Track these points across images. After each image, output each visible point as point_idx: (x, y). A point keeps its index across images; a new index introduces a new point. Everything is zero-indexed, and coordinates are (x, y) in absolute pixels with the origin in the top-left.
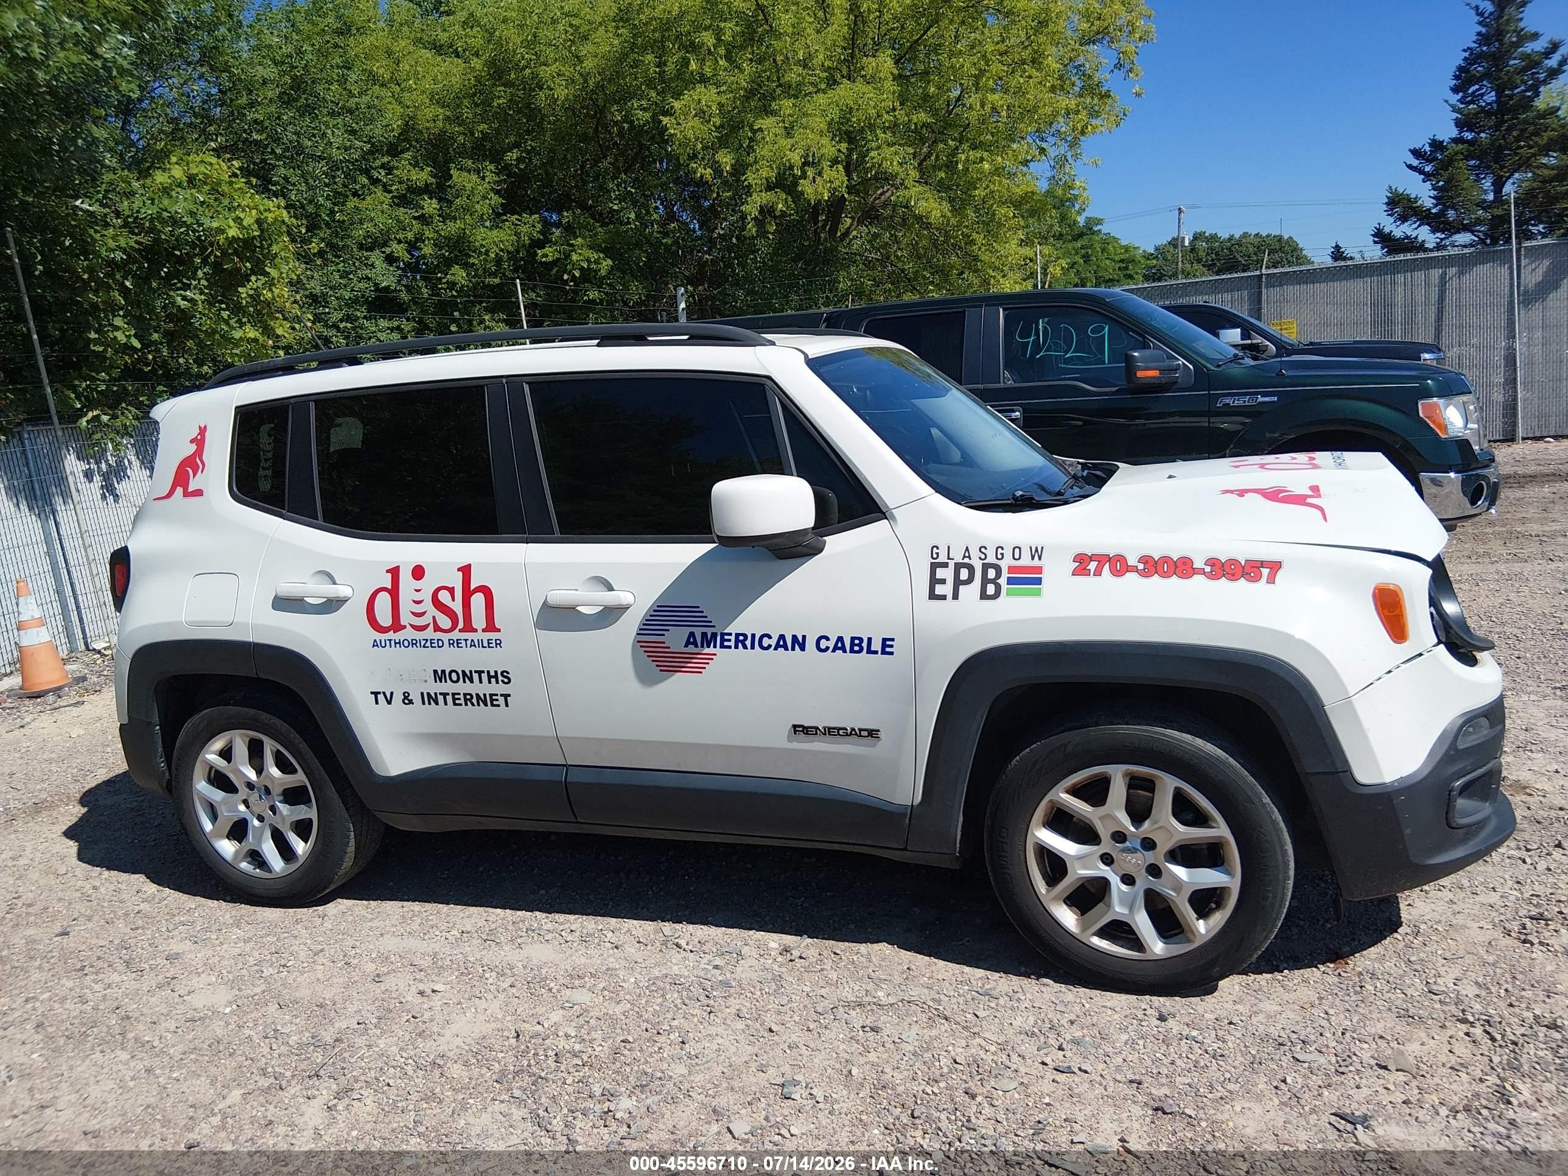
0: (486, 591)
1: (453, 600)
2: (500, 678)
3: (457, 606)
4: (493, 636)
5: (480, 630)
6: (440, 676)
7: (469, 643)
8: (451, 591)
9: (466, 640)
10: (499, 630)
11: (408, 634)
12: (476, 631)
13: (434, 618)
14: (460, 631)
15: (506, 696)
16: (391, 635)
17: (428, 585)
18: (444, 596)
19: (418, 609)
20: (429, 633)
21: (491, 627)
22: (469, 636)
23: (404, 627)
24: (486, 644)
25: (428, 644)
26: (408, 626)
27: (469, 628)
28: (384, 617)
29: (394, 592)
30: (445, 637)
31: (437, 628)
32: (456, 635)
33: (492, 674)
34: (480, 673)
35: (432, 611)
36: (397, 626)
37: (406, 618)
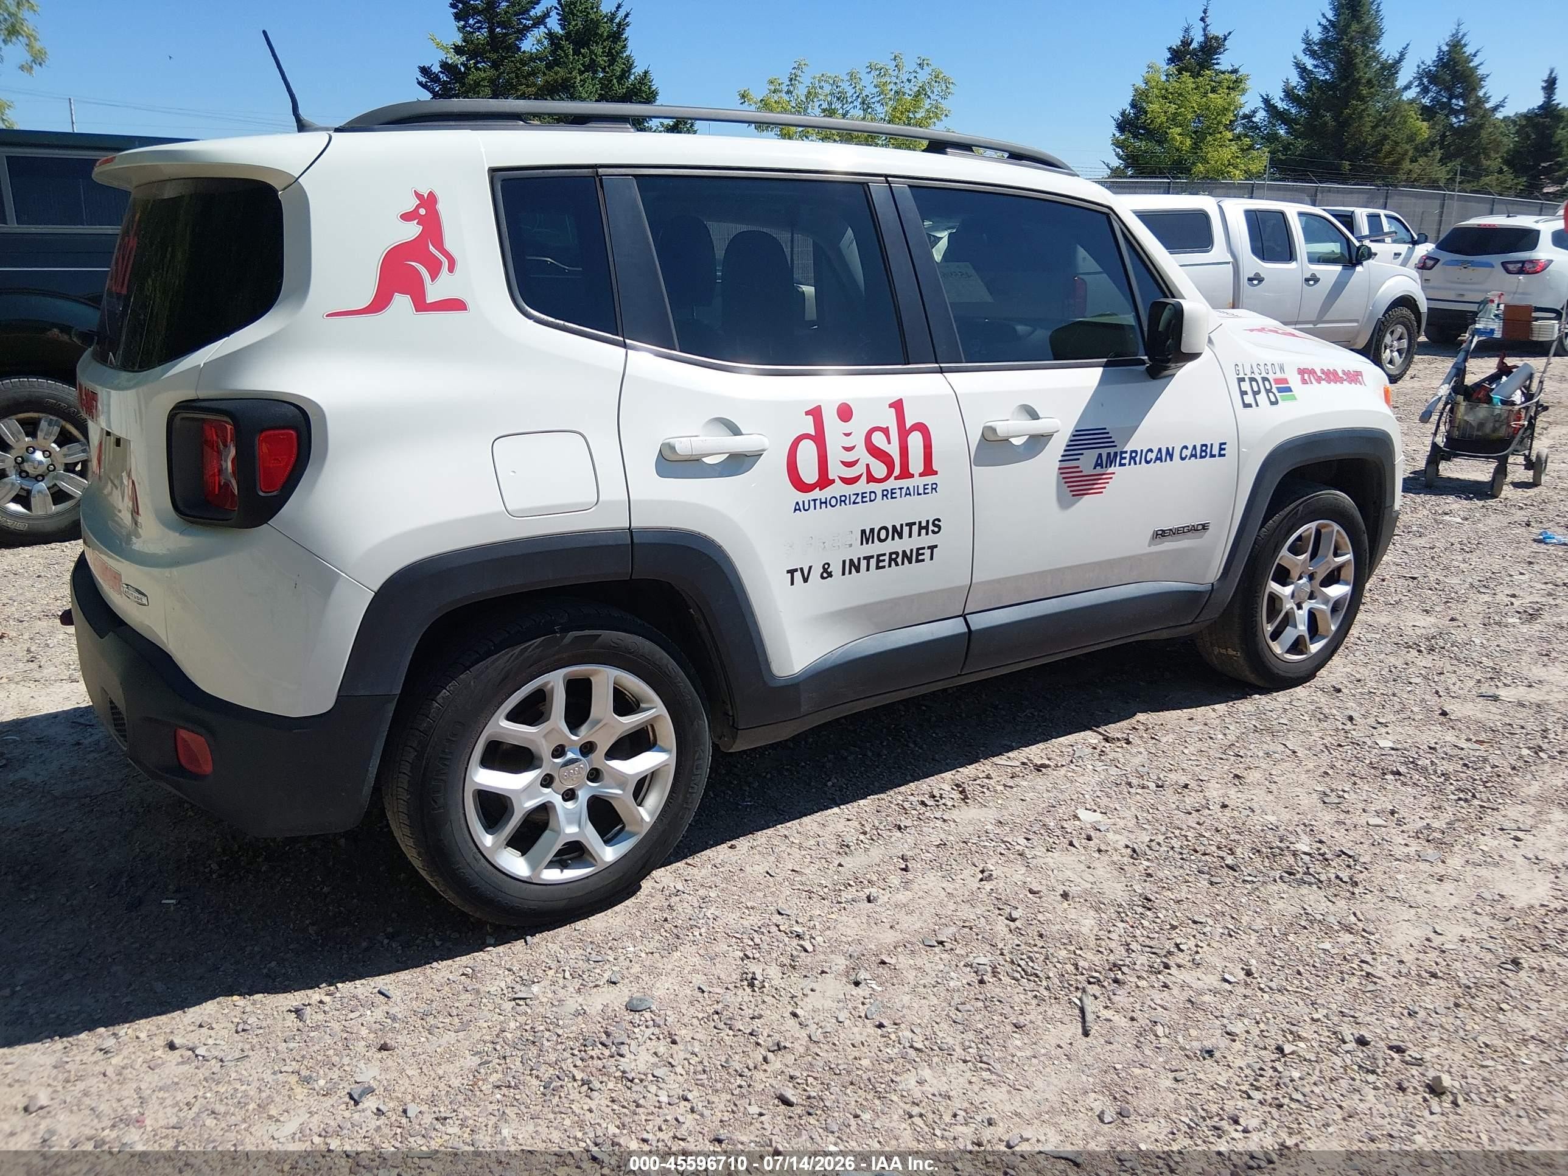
0: (922, 428)
1: (889, 443)
2: (931, 527)
3: (894, 450)
4: (929, 480)
5: (916, 475)
6: (867, 536)
7: (904, 491)
8: (886, 431)
9: (901, 489)
10: (936, 473)
11: (837, 489)
12: (912, 476)
13: (868, 465)
14: (896, 478)
15: (932, 548)
16: (817, 494)
17: (859, 427)
18: (878, 439)
19: (849, 457)
20: (862, 486)
21: (929, 470)
22: (905, 483)
23: (833, 481)
24: (921, 491)
25: (859, 499)
26: (838, 481)
27: (905, 474)
28: (809, 473)
29: (819, 438)
30: (878, 488)
31: (871, 479)
32: (891, 484)
33: (924, 524)
34: (910, 525)
35: (866, 458)
36: (824, 481)
37: (835, 470)
